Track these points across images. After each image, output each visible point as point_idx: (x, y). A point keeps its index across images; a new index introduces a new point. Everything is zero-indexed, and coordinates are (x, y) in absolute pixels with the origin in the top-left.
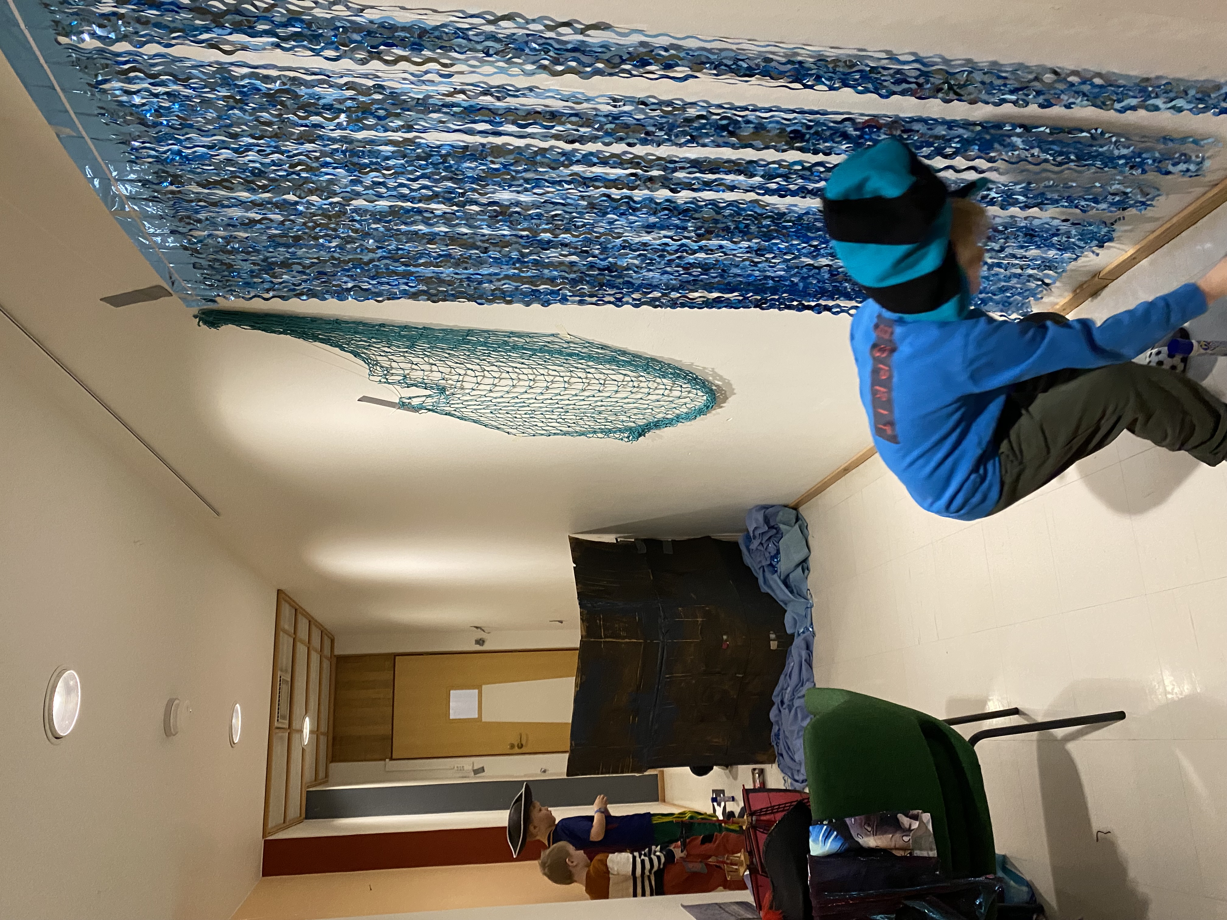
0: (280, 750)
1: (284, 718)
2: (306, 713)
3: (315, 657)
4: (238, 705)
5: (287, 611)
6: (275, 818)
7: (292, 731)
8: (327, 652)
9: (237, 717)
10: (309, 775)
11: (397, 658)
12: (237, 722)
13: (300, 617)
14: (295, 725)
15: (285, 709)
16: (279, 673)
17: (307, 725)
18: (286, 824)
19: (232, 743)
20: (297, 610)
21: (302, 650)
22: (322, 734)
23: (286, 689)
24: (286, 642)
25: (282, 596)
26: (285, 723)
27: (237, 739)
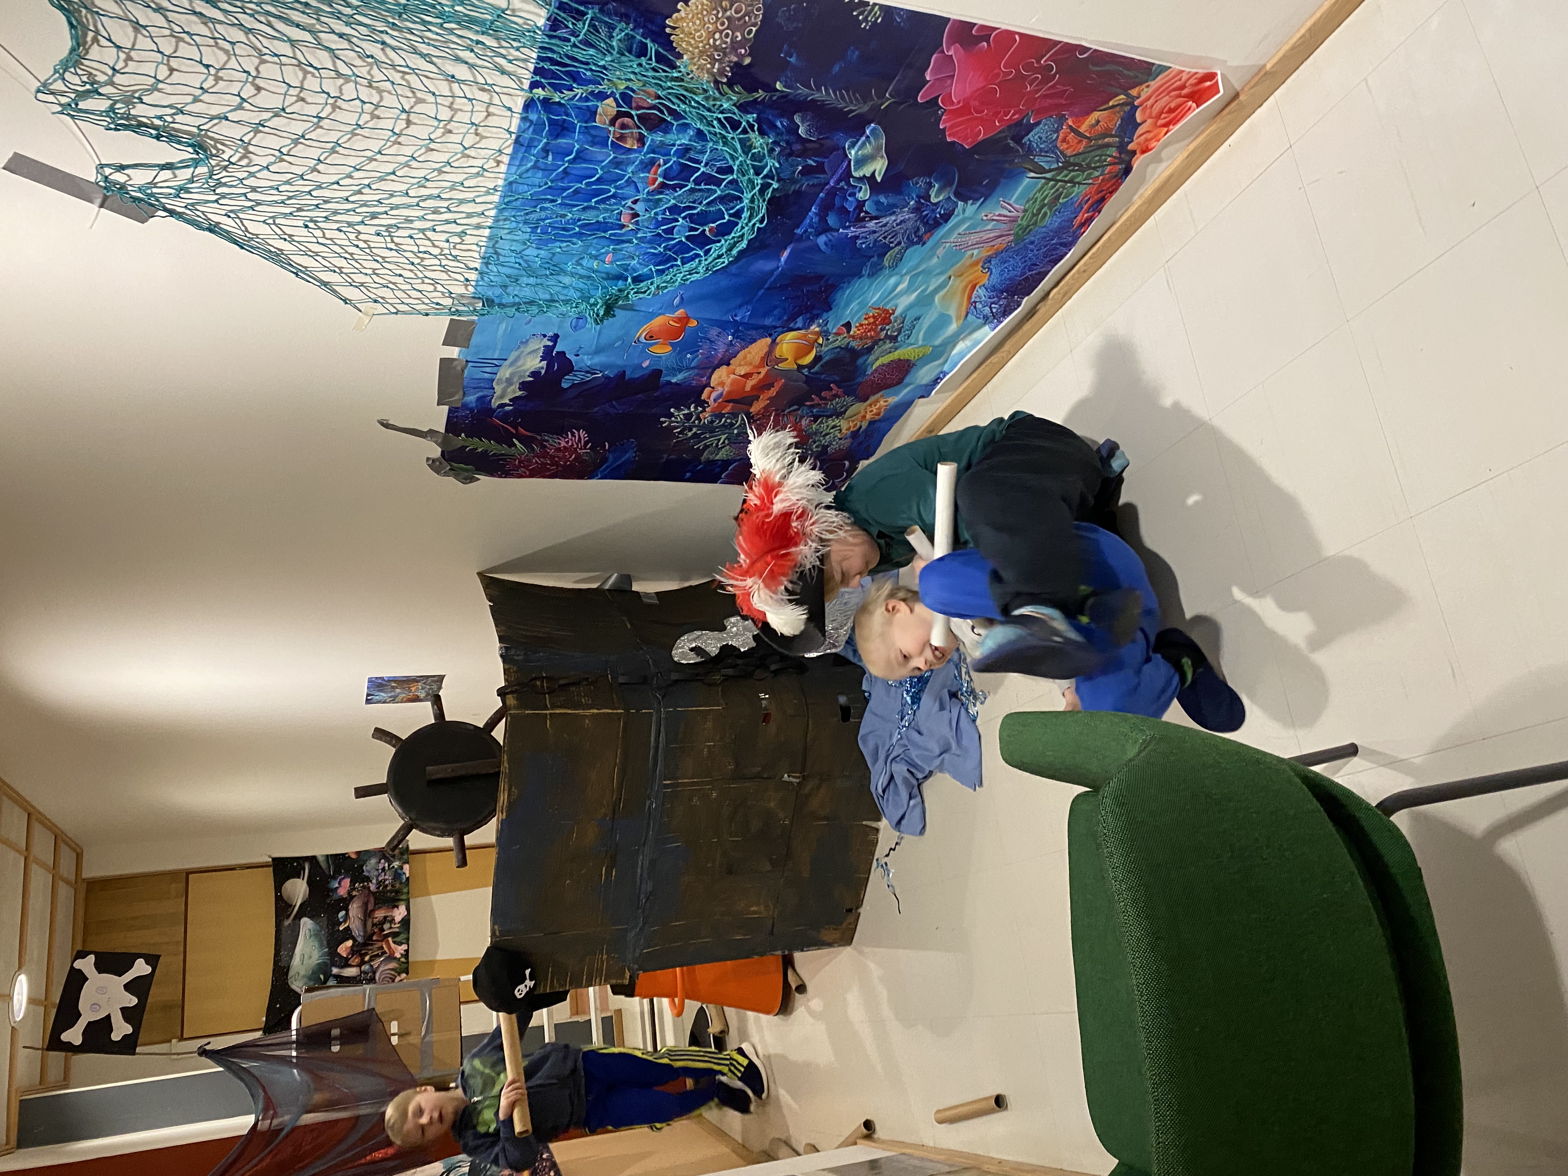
2: (19, 967)
3: (40, 875)
8: (67, 871)
10: (27, 1072)
11: (192, 876)
17: (22, 989)
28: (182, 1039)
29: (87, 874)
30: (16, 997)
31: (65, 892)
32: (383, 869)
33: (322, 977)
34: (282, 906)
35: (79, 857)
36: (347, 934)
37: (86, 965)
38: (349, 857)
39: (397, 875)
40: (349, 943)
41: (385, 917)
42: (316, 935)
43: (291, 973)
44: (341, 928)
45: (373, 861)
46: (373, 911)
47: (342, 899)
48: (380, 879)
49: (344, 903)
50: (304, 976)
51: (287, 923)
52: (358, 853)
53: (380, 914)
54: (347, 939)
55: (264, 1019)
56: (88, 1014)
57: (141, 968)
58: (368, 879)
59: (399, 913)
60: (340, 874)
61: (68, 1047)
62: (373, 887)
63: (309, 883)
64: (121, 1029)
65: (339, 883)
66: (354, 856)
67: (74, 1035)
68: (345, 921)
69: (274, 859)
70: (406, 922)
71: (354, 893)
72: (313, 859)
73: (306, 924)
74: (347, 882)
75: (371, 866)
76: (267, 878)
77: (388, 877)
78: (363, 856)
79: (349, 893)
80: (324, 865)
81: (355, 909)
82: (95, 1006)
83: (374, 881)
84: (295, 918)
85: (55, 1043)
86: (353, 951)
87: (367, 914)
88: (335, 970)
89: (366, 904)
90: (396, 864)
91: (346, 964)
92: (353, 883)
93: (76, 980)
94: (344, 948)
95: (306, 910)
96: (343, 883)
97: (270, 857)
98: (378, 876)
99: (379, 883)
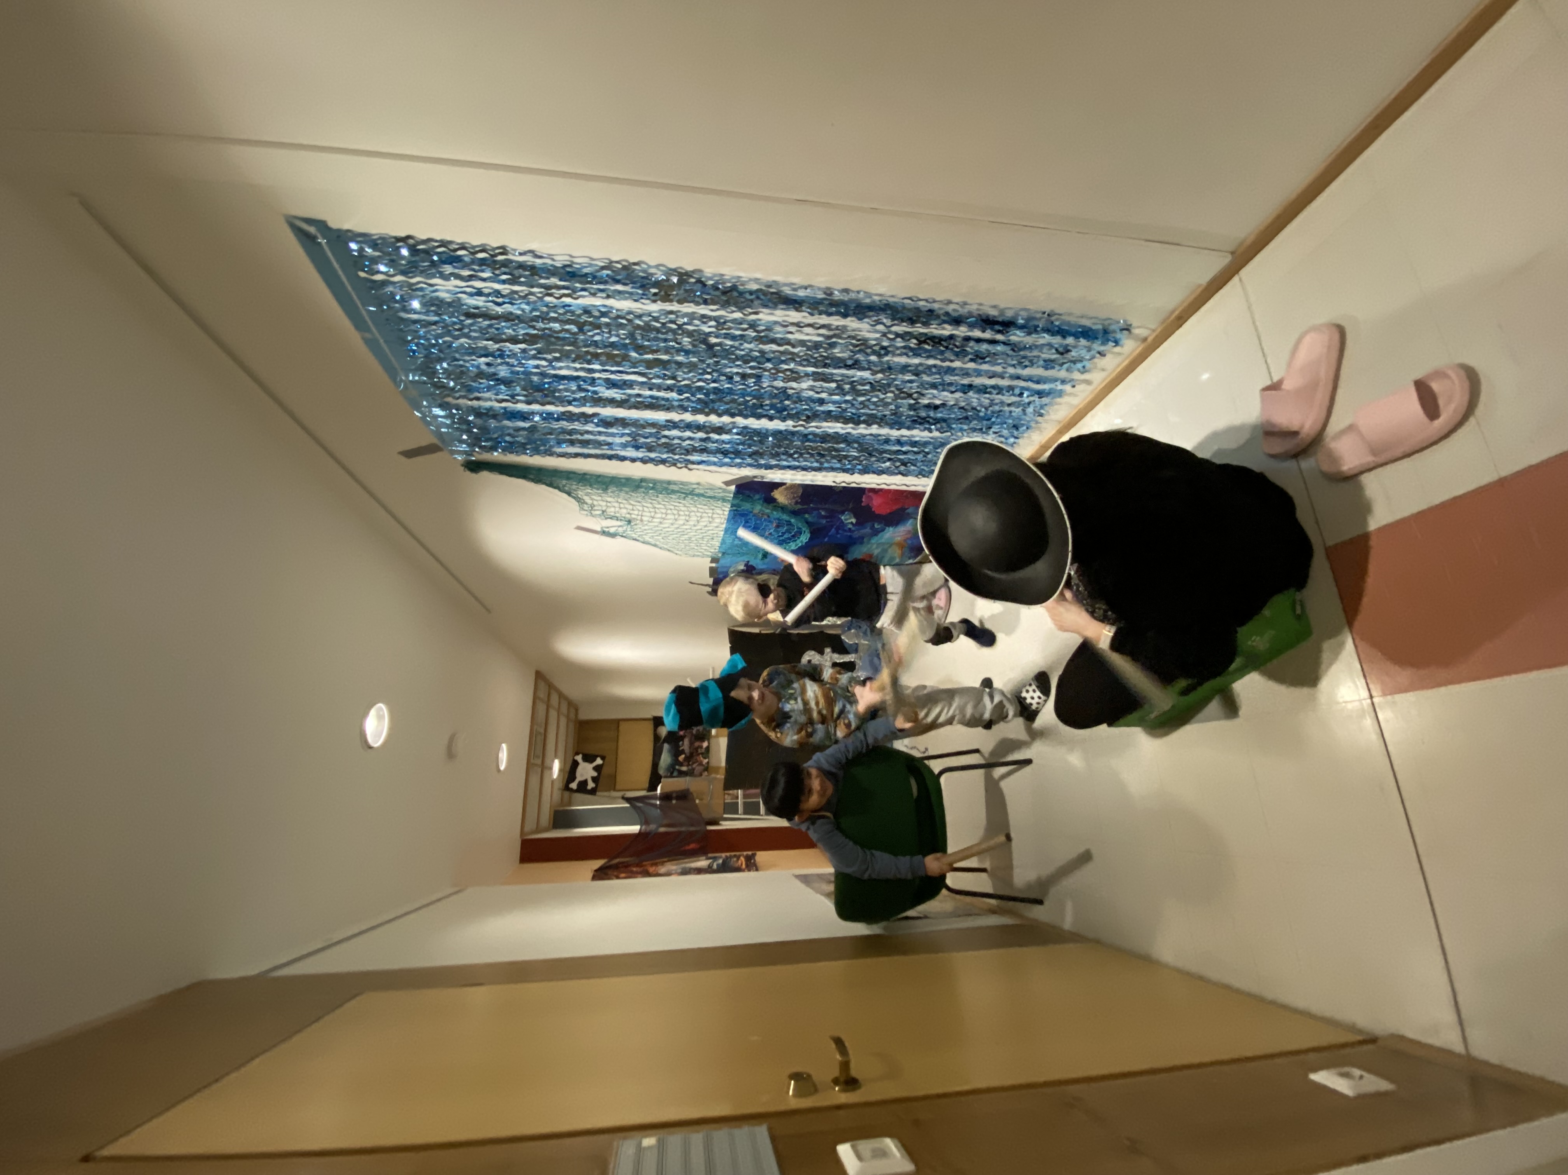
0: (534, 780)
1: (538, 757)
2: (555, 757)
3: (563, 719)
4: (504, 746)
5: (543, 686)
6: (530, 825)
7: (545, 768)
8: (572, 716)
9: (503, 753)
10: (556, 798)
11: (621, 722)
12: (503, 757)
13: (552, 692)
14: (547, 764)
15: (539, 752)
16: (535, 727)
17: (556, 766)
18: (538, 830)
19: (499, 770)
20: (551, 686)
21: (553, 714)
23: (540, 738)
24: (541, 708)
25: (539, 676)
26: (539, 762)
27: (502, 768)
28: (615, 790)
29: (580, 718)
30: (554, 769)
31: (571, 725)
33: (672, 770)
34: (656, 737)
35: (577, 710)
36: (683, 752)
37: (579, 758)
40: (683, 756)
42: (669, 751)
43: (659, 766)
44: (680, 749)
46: (694, 742)
50: (664, 769)
51: (658, 745)
53: (697, 744)
54: (683, 754)
55: (647, 786)
56: (579, 778)
57: (599, 761)
59: (705, 744)
61: (571, 790)
64: (591, 785)
67: (574, 786)
68: (682, 747)
70: (708, 748)
73: (666, 747)
76: (650, 726)
81: (686, 741)
82: (582, 775)
84: (661, 744)
85: (567, 788)
86: (685, 759)
87: (691, 744)
88: (677, 767)
89: (691, 739)
91: (681, 764)
93: (575, 764)
94: (681, 758)
95: (666, 740)
97: (652, 716)
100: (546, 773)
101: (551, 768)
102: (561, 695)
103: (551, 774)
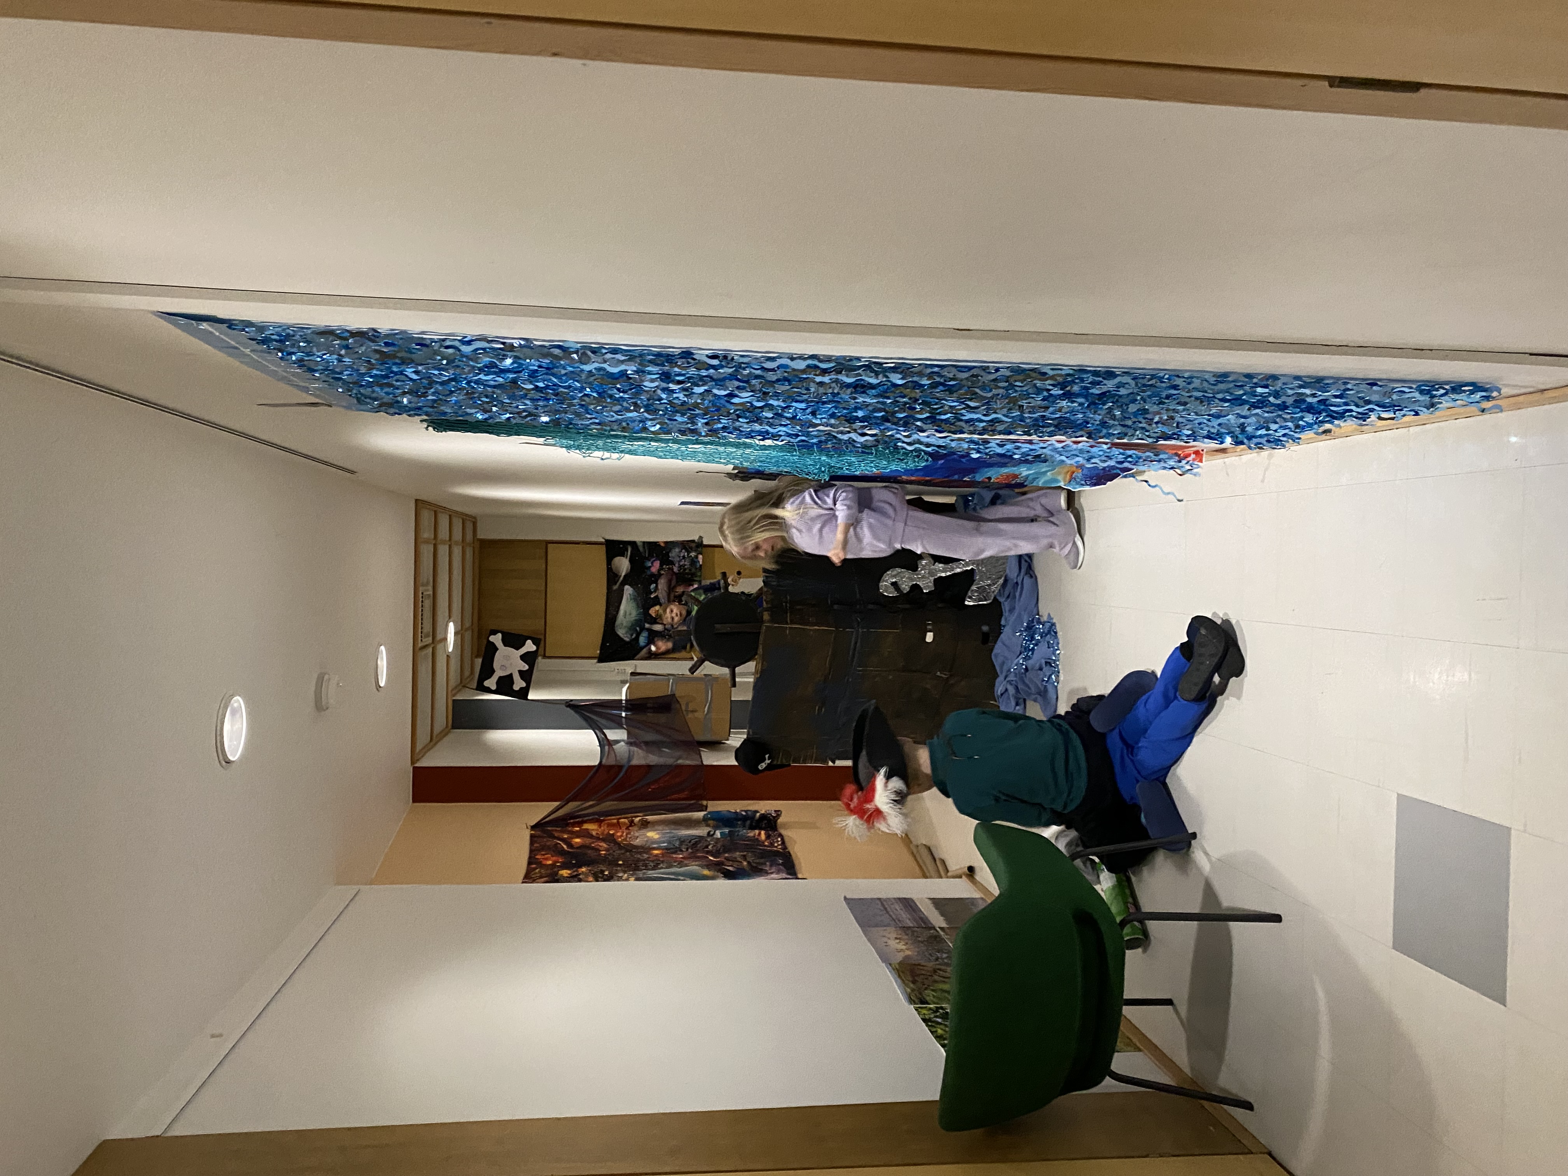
0: (425, 669)
1: (427, 636)
2: (450, 617)
3: (457, 551)
4: (382, 648)
5: (427, 516)
6: (423, 738)
7: (436, 639)
8: (469, 536)
9: (382, 659)
10: (454, 679)
11: (549, 545)
12: (383, 663)
13: (439, 517)
14: (439, 637)
15: (428, 627)
16: (421, 589)
17: (451, 627)
18: (433, 741)
19: (379, 687)
20: (437, 512)
21: (443, 550)
22: (467, 630)
23: (428, 603)
24: (427, 551)
25: (420, 504)
26: (429, 640)
27: (382, 684)
28: (544, 656)
29: (481, 535)
32: (684, 557)
33: (638, 629)
34: (612, 576)
35: (475, 524)
38: (659, 545)
39: (694, 561)
41: (683, 592)
42: (635, 599)
43: (618, 622)
44: (652, 596)
45: (677, 550)
46: (675, 587)
47: (653, 575)
48: (681, 563)
49: (655, 578)
50: (625, 627)
51: (615, 587)
52: (666, 543)
53: (680, 590)
54: (656, 605)
55: (598, 652)
56: (499, 672)
57: (529, 645)
58: (672, 563)
60: (653, 557)
62: (676, 569)
63: (630, 561)
64: (518, 683)
65: (652, 563)
66: (662, 545)
67: (491, 683)
68: (655, 591)
69: (607, 541)
71: (662, 572)
72: (633, 544)
73: (628, 590)
74: (657, 564)
75: (674, 553)
76: (602, 553)
77: (687, 563)
78: (670, 545)
79: (659, 571)
80: (641, 549)
81: (662, 583)
82: (503, 667)
83: (677, 565)
84: (620, 585)
89: (670, 581)
90: (693, 554)
92: (661, 565)
93: (491, 649)
95: (628, 580)
96: (655, 564)
97: (603, 538)
98: (680, 561)
99: (680, 566)
100: (439, 647)
101: (445, 639)
102: (452, 514)
103: (445, 647)
